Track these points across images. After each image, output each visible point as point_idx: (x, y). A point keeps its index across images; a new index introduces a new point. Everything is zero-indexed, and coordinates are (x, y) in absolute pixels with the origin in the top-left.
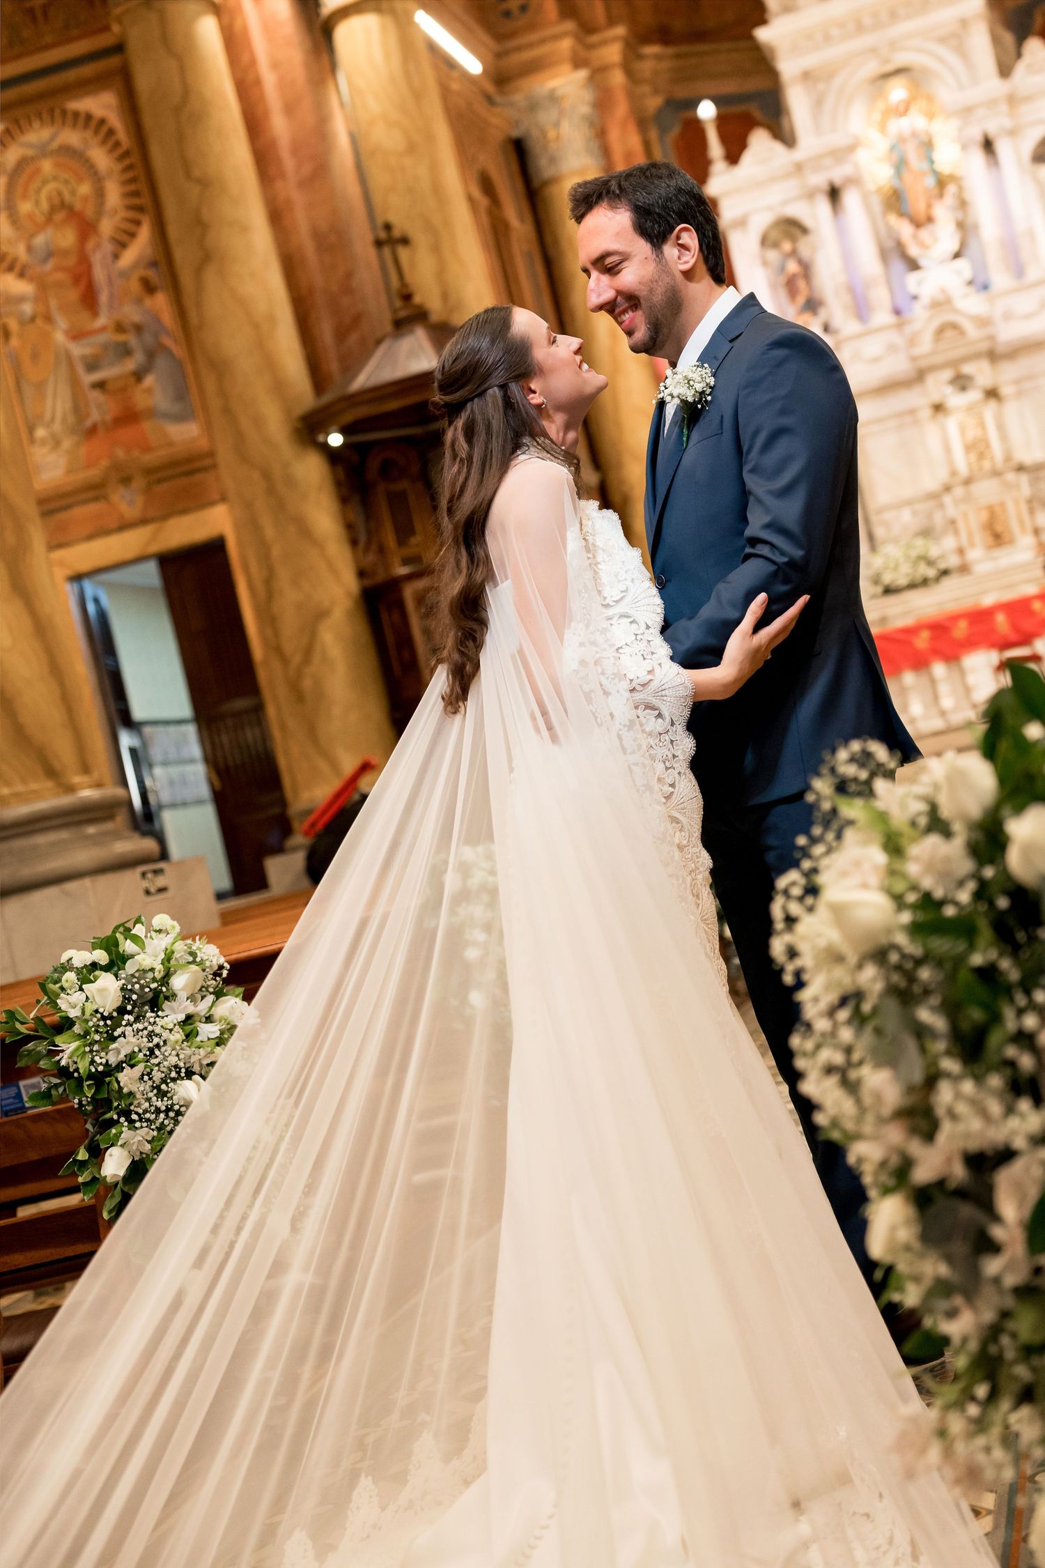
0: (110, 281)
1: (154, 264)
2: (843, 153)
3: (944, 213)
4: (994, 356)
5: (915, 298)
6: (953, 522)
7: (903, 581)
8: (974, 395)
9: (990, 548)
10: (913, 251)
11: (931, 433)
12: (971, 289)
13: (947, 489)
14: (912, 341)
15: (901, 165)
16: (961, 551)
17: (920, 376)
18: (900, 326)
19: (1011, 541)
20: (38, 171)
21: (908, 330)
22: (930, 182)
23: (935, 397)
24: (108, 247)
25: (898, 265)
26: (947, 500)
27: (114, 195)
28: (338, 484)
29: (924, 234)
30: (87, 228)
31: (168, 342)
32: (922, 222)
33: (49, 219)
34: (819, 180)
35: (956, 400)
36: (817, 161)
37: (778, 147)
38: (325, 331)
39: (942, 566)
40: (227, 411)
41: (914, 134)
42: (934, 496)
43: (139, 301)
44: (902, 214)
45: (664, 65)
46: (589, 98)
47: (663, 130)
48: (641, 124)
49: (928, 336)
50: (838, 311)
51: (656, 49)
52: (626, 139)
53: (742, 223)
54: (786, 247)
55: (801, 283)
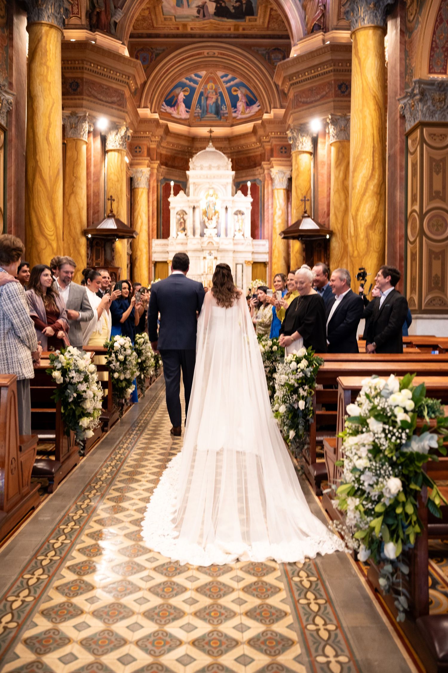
2: (197, 202)
3: (214, 218)
4: (218, 251)
5: (205, 234)
8: (212, 257)
10: (207, 224)
11: (202, 262)
12: (217, 236)
13: (202, 275)
14: (203, 243)
15: (209, 206)
17: (203, 250)
18: (201, 239)
22: (213, 212)
23: (205, 256)
25: (203, 226)
26: (202, 277)
28: (87, 245)
29: (209, 221)
32: (210, 219)
34: (192, 205)
35: (208, 257)
36: (192, 201)
37: (185, 195)
38: (91, 212)
40: (69, 224)
41: (212, 201)
42: (199, 275)
44: (206, 216)
45: (165, 170)
46: (149, 173)
47: (161, 184)
48: (158, 181)
49: (206, 243)
50: (189, 231)
51: (164, 167)
52: (154, 184)
53: (174, 208)
54: (182, 216)
55: (183, 224)
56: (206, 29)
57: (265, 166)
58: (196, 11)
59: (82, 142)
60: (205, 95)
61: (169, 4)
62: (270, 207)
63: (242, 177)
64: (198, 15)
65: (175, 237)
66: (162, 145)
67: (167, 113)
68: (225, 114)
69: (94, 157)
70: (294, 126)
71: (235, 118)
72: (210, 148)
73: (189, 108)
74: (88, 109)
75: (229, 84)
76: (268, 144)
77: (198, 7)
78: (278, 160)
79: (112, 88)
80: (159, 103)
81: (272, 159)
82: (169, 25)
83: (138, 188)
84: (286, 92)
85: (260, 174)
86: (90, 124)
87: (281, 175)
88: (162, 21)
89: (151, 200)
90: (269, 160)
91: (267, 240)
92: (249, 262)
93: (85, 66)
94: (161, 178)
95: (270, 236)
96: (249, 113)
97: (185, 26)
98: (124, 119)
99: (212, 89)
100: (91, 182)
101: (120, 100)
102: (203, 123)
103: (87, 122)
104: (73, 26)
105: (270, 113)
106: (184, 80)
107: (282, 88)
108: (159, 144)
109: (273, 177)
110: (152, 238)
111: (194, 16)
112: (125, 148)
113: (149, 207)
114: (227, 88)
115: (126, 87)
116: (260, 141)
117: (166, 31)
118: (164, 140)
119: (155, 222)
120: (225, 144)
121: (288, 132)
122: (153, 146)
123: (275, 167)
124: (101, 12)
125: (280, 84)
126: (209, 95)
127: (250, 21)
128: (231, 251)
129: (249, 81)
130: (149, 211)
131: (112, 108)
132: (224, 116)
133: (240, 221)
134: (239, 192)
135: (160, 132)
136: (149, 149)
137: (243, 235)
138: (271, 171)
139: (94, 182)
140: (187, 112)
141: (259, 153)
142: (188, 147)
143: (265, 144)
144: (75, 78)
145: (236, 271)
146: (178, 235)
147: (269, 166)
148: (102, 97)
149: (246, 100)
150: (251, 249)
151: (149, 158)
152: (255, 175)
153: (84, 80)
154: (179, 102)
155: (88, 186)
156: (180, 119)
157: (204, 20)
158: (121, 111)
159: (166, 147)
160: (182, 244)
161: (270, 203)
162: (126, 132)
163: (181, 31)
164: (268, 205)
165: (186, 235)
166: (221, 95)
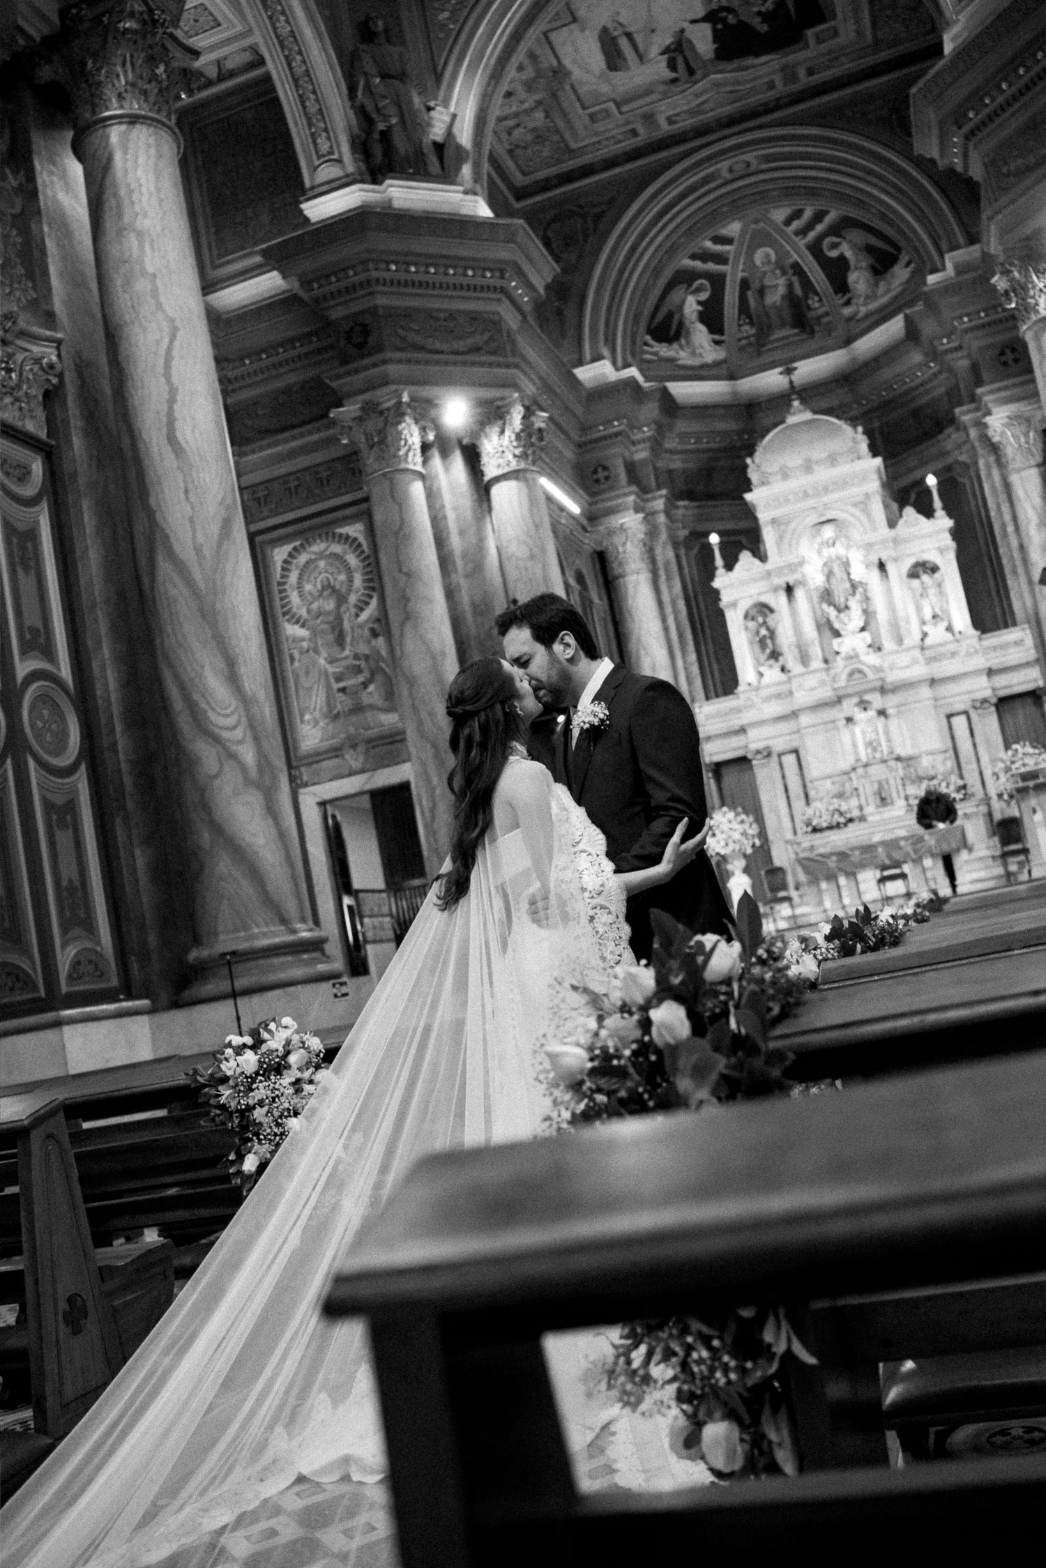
0: (352, 628)
1: (378, 620)
2: (795, 566)
3: (855, 605)
4: (883, 690)
5: (838, 653)
6: (856, 789)
7: (825, 825)
8: (872, 713)
9: (877, 807)
10: (837, 625)
12: (871, 650)
13: (854, 769)
14: (834, 679)
15: (830, 575)
16: (861, 808)
17: (839, 700)
18: (828, 670)
19: (892, 803)
20: (317, 567)
21: (832, 672)
22: (848, 585)
23: (849, 714)
24: (353, 610)
25: (828, 633)
26: (853, 775)
27: (358, 580)
29: (842, 615)
30: (341, 599)
31: (383, 665)
32: (842, 609)
33: (321, 595)
34: (781, 581)
35: (860, 715)
36: (779, 571)
37: (757, 562)
39: (848, 816)
40: (414, 707)
41: (838, 558)
42: (846, 773)
43: (369, 642)
44: (830, 604)
45: (689, 512)
46: (643, 528)
47: (688, 549)
48: (676, 545)
49: (844, 677)
50: (790, 659)
51: (686, 503)
52: (665, 553)
53: (734, 605)
54: (760, 620)
55: (769, 642)
56: (707, 106)
57: (966, 418)
58: (664, 64)
59: (411, 476)
60: (755, 285)
61: (588, 71)
62: (1010, 529)
63: (910, 470)
64: (674, 75)
65: (755, 683)
66: (668, 445)
67: (662, 359)
68: (822, 316)
69: (455, 509)
70: (1005, 251)
71: (850, 319)
72: (799, 415)
73: (722, 334)
74: (406, 384)
75: (812, 235)
76: (960, 354)
77: (666, 51)
78: (999, 389)
79: (463, 312)
80: (634, 342)
81: (979, 391)
82: (608, 130)
83: (623, 576)
84: (959, 169)
85: (959, 447)
86: (423, 423)
87: (1018, 430)
88: (586, 128)
89: (666, 598)
90: (973, 399)
91: (1026, 626)
92: (984, 701)
93: (375, 274)
94: (683, 533)
95: (1031, 611)
96: (886, 293)
97: (649, 118)
98: (515, 386)
99: (769, 262)
100: (459, 579)
101: (491, 339)
102: (766, 358)
103: (408, 419)
104: (324, 188)
105: (944, 269)
106: (688, 263)
107: (946, 161)
108: (656, 445)
109: (996, 439)
110: (693, 701)
111: (665, 83)
112: (534, 462)
113: (664, 619)
114: (809, 247)
115: (499, 300)
116: (934, 355)
117: (605, 152)
118: (668, 435)
119: (693, 657)
120: (842, 395)
121: (993, 281)
122: (641, 454)
123: (994, 410)
124: (390, 127)
125: (934, 153)
126: (767, 282)
127: (819, 40)
128: (920, 682)
129: (861, 204)
130: (666, 629)
131: (473, 364)
132: (820, 324)
133: (932, 592)
134: (909, 511)
135: (651, 410)
136: (631, 468)
137: (949, 629)
138: (985, 426)
139: (467, 576)
140: (717, 343)
141: (942, 390)
142: (740, 433)
143: (950, 356)
144: (355, 314)
145: (953, 738)
146: (761, 675)
147: (979, 414)
148: (438, 345)
149: (871, 260)
150: (980, 662)
151: (634, 488)
152: (947, 453)
153: (381, 312)
154: (687, 323)
155: (450, 594)
156: (702, 366)
157: (696, 83)
158: (499, 365)
159: (680, 447)
160: (778, 696)
161: (1007, 517)
162: (524, 418)
163: (644, 135)
164: (1004, 526)
165: (783, 669)
166: (797, 269)
